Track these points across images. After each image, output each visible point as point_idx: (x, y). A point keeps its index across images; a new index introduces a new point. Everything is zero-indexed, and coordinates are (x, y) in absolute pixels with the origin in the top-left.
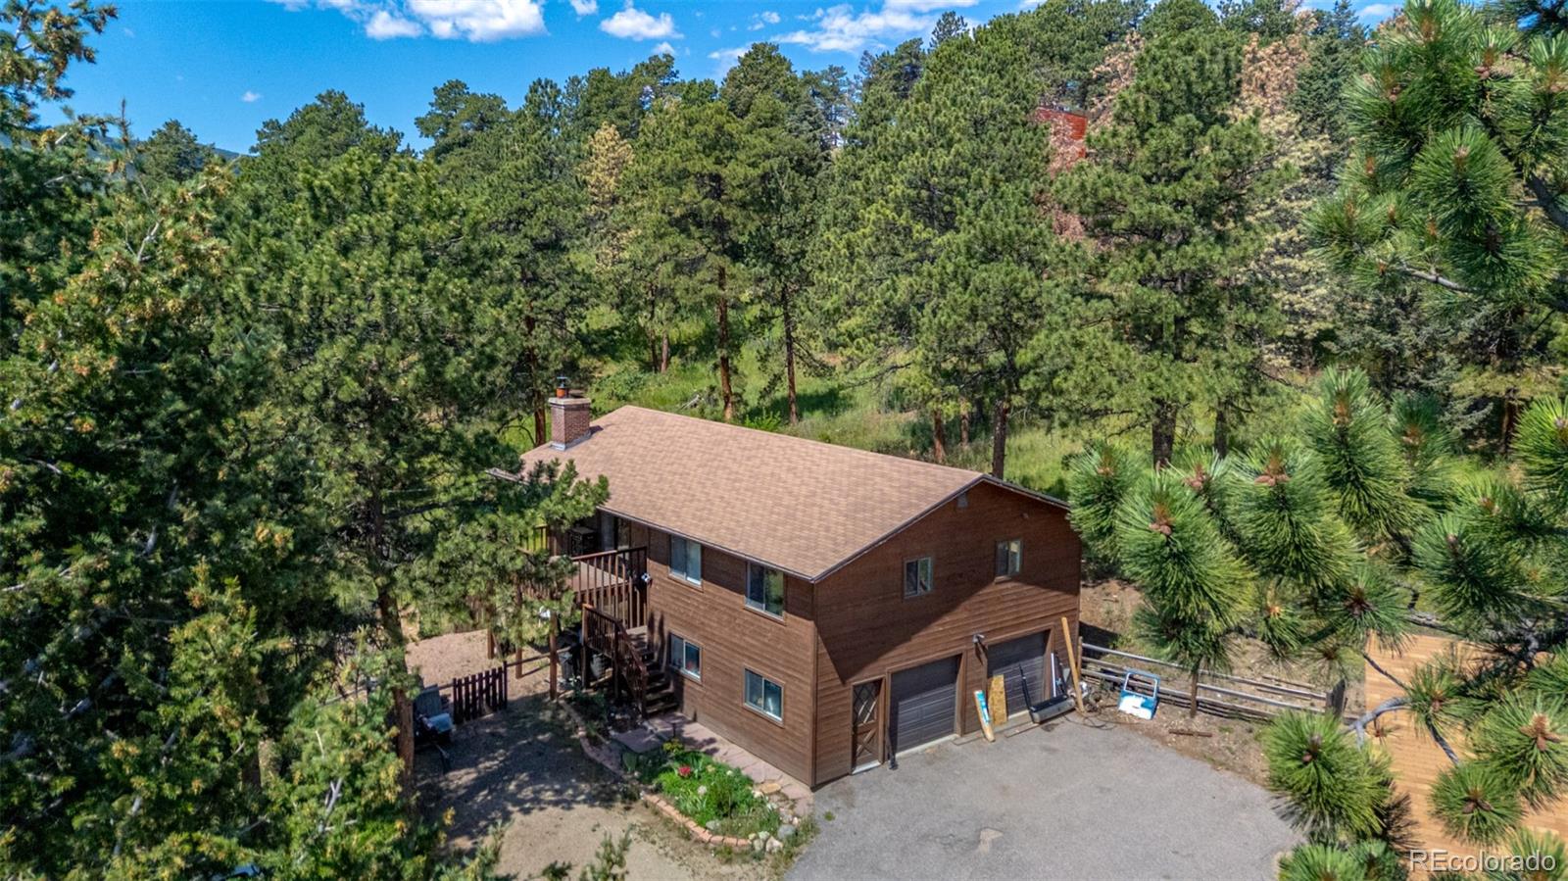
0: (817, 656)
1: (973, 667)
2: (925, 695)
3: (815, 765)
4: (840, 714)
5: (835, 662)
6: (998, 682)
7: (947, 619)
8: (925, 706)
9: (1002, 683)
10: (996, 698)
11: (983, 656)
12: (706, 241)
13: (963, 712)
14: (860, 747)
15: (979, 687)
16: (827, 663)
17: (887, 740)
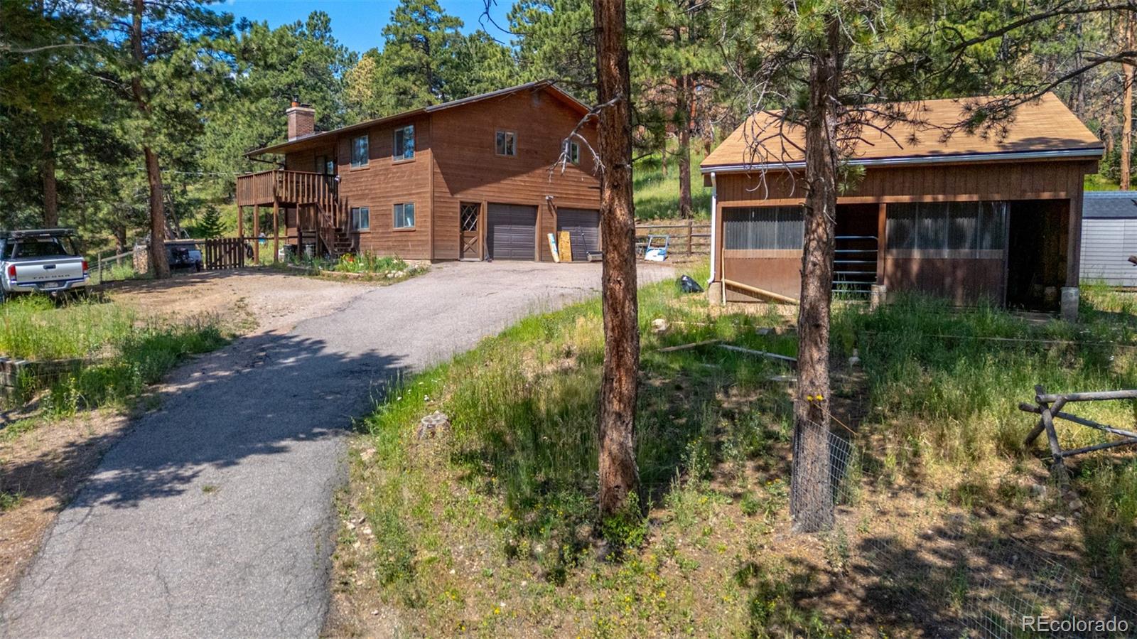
0: (434, 173)
1: (545, 218)
2: (514, 227)
3: (434, 248)
4: (451, 217)
5: (447, 181)
6: (565, 236)
7: (525, 177)
8: (514, 236)
9: (568, 237)
10: (564, 245)
11: (554, 212)
12: (418, 83)
13: (541, 246)
14: (466, 246)
15: (551, 232)
16: (440, 178)
17: (486, 247)
